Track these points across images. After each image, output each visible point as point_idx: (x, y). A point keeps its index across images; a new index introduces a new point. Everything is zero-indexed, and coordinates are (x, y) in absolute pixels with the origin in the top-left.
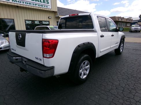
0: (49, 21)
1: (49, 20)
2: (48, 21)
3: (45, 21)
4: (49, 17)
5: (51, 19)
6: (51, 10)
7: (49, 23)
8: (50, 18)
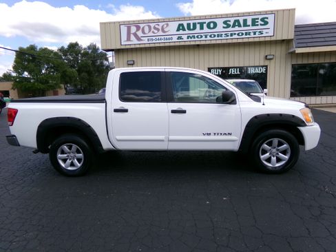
0: (266, 66)
1: (267, 63)
2: (262, 66)
3: (255, 67)
4: (266, 56)
5: (272, 61)
6: (273, 39)
7: (266, 71)
8: (268, 57)
